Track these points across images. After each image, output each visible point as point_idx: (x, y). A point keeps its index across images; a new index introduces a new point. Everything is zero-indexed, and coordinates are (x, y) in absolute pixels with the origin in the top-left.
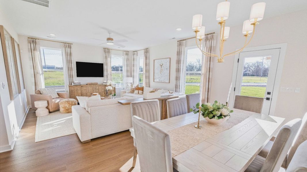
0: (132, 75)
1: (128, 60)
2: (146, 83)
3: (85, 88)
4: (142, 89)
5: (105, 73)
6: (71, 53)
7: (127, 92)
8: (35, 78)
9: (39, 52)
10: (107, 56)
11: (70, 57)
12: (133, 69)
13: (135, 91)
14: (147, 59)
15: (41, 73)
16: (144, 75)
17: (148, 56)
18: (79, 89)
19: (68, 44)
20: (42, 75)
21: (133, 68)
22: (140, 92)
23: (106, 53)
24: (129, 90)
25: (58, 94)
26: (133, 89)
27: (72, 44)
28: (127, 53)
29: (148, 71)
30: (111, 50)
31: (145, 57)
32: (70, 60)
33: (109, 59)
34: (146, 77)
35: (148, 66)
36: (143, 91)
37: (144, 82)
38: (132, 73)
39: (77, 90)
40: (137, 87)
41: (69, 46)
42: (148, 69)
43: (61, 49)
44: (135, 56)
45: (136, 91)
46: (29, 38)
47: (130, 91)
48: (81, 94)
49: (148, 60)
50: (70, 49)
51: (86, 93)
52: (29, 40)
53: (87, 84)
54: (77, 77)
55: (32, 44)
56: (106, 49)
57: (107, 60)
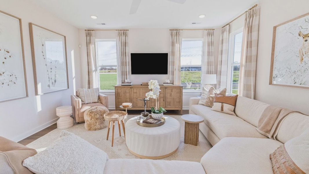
0: (218, 70)
1: (211, 44)
2: (247, 87)
3: (135, 91)
4: (234, 101)
5: (170, 68)
6: (125, 43)
7: (200, 102)
8: (89, 75)
9: (94, 45)
10: (175, 41)
11: (124, 47)
12: (219, 59)
13: (214, 103)
14: (251, 32)
15: (94, 70)
16: (243, 68)
17: (255, 23)
18: (127, 91)
19: (122, 31)
20: (96, 72)
21: (220, 57)
22: (227, 107)
23: (173, 37)
24: (204, 99)
25: (99, 96)
26: (211, 99)
27: (128, 30)
28: (210, 32)
29: (254, 59)
30: (181, 31)
31: (247, 29)
32: (125, 51)
33: (177, 46)
34: (247, 74)
35: (254, 49)
36: (235, 106)
37: (242, 84)
38: (218, 66)
39: (125, 93)
40: (220, 94)
41: (125, 34)
42: (254, 53)
43: (115, 40)
44: (225, 34)
45: (217, 106)
46: (85, 30)
47: (205, 101)
48: (130, 98)
49: (255, 34)
50: (126, 37)
51: (137, 97)
52: (86, 33)
53: (141, 85)
54: (132, 74)
55: (88, 37)
56: (173, 30)
57: (174, 47)
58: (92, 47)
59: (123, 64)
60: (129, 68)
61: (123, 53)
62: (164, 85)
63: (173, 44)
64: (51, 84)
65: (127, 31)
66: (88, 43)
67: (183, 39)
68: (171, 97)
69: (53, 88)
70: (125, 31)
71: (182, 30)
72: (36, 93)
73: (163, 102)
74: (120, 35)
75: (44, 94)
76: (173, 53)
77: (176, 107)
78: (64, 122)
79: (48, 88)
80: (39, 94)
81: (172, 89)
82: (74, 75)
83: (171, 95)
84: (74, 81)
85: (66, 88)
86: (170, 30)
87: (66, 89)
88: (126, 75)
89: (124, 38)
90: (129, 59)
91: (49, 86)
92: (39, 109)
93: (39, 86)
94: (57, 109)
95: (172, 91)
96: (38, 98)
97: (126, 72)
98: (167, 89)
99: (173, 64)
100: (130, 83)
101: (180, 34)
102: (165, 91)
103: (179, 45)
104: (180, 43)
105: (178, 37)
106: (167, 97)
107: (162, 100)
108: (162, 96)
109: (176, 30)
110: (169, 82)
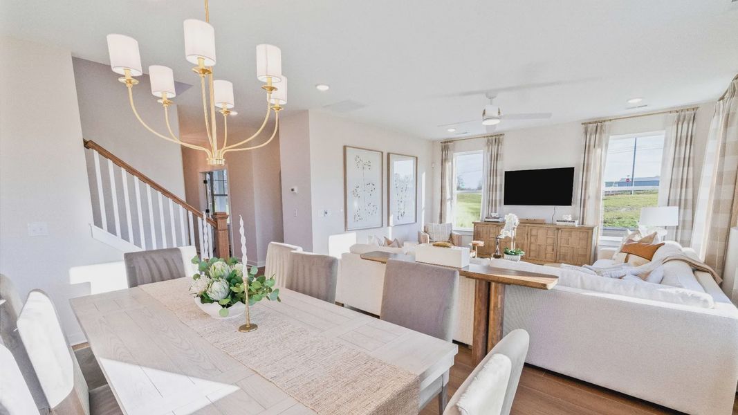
1: (685, 141)
6: (497, 155)
8: (441, 205)
10: (592, 143)
15: (449, 199)
18: (491, 231)
22: (635, 259)
23: (588, 136)
25: (451, 235)
27: (503, 135)
28: (684, 116)
33: (597, 153)
40: (640, 241)
41: (497, 141)
43: (481, 151)
46: (442, 142)
50: (498, 145)
52: (442, 146)
54: (505, 204)
55: (444, 152)
56: (590, 123)
57: (590, 155)
58: (448, 165)
59: (492, 188)
60: (500, 195)
61: (493, 172)
62: (561, 223)
63: (587, 150)
65: (501, 137)
66: (443, 161)
67: (611, 137)
68: (567, 246)
69: (401, 222)
70: (497, 137)
71: (610, 120)
72: (389, 225)
73: (552, 253)
74: (489, 143)
75: (394, 226)
76: (586, 167)
79: (398, 220)
81: (571, 231)
82: (423, 206)
83: (568, 242)
85: (414, 221)
86: (583, 124)
87: (413, 223)
88: (495, 206)
89: (495, 148)
90: (501, 181)
91: (399, 217)
93: (391, 218)
95: (570, 235)
96: (390, 229)
97: (496, 200)
98: (560, 231)
99: (585, 186)
100: (498, 218)
101: (604, 128)
102: (556, 234)
103: (602, 150)
104: (604, 145)
105: (601, 134)
106: (559, 245)
107: (550, 249)
108: (550, 241)
109: (596, 122)
110: (570, 219)
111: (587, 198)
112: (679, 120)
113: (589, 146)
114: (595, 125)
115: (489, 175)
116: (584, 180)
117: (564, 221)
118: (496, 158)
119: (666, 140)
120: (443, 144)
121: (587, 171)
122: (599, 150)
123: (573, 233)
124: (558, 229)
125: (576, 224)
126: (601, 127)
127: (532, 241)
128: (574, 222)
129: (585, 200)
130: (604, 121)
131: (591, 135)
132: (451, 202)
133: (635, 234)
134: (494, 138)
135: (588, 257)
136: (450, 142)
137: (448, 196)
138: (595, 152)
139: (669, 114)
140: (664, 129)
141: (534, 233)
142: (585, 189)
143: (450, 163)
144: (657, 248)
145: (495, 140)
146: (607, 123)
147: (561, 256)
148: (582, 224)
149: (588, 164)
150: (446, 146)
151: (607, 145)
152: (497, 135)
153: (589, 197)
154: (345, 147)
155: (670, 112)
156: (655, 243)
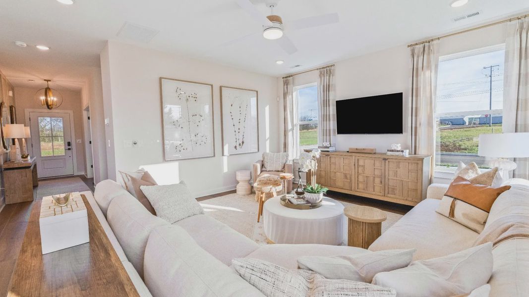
6: (329, 85)
8: (285, 135)
10: (420, 65)
11: (328, 92)
13: (443, 199)
15: (291, 129)
23: (416, 58)
25: (285, 164)
27: (334, 66)
33: (425, 76)
45: (445, 203)
46: (283, 78)
50: (330, 76)
51: (335, 171)
52: (284, 81)
53: (348, 152)
54: (338, 133)
55: (285, 86)
56: (416, 44)
57: (419, 78)
58: (289, 98)
59: (325, 118)
61: (325, 103)
62: (389, 153)
63: (415, 73)
64: (238, 145)
65: (332, 68)
66: (285, 95)
67: (441, 58)
68: (395, 178)
69: (239, 150)
70: (328, 68)
71: (439, 38)
72: (223, 155)
73: (380, 185)
74: (321, 75)
75: (230, 155)
76: (415, 91)
77: (406, 200)
78: (242, 188)
79: (235, 149)
80: (225, 155)
81: (399, 162)
82: (268, 135)
83: (396, 174)
84: (268, 143)
85: (257, 150)
86: (409, 46)
87: (256, 152)
88: (330, 135)
89: (327, 78)
90: (333, 110)
91: (236, 147)
92: (226, 170)
93: (226, 148)
94: (237, 173)
95: (398, 167)
96: (225, 159)
97: (330, 130)
98: (387, 162)
99: (415, 112)
100: (328, 148)
101: (431, 48)
102: (383, 165)
103: (431, 72)
104: (433, 67)
105: (429, 54)
106: (387, 177)
107: (377, 180)
108: (377, 173)
109: (423, 43)
110: (399, 149)
111: (418, 126)
112: (522, 28)
113: (417, 69)
114: (422, 46)
115: (323, 105)
116: (414, 106)
117: (392, 151)
118: (327, 88)
119: (507, 54)
120: (285, 79)
121: (417, 96)
122: (428, 73)
123: (401, 165)
124: (385, 159)
125: (406, 154)
126: (429, 47)
127: (360, 172)
128: (402, 151)
129: (416, 128)
130: (432, 40)
131: (418, 57)
132: (293, 132)
133: (468, 169)
134: (326, 69)
135: (419, 192)
136: (290, 76)
137: (290, 127)
138: (424, 74)
139: (509, 23)
140: (504, 42)
141: (361, 163)
142: (416, 116)
143: (290, 96)
144: (499, 194)
145: (327, 71)
146: (435, 42)
147: (390, 189)
148: (415, 154)
149: (417, 89)
150: (287, 80)
151: (436, 66)
152: (328, 67)
153: (420, 124)
154: (161, 79)
155: (510, 20)
156: (495, 185)
